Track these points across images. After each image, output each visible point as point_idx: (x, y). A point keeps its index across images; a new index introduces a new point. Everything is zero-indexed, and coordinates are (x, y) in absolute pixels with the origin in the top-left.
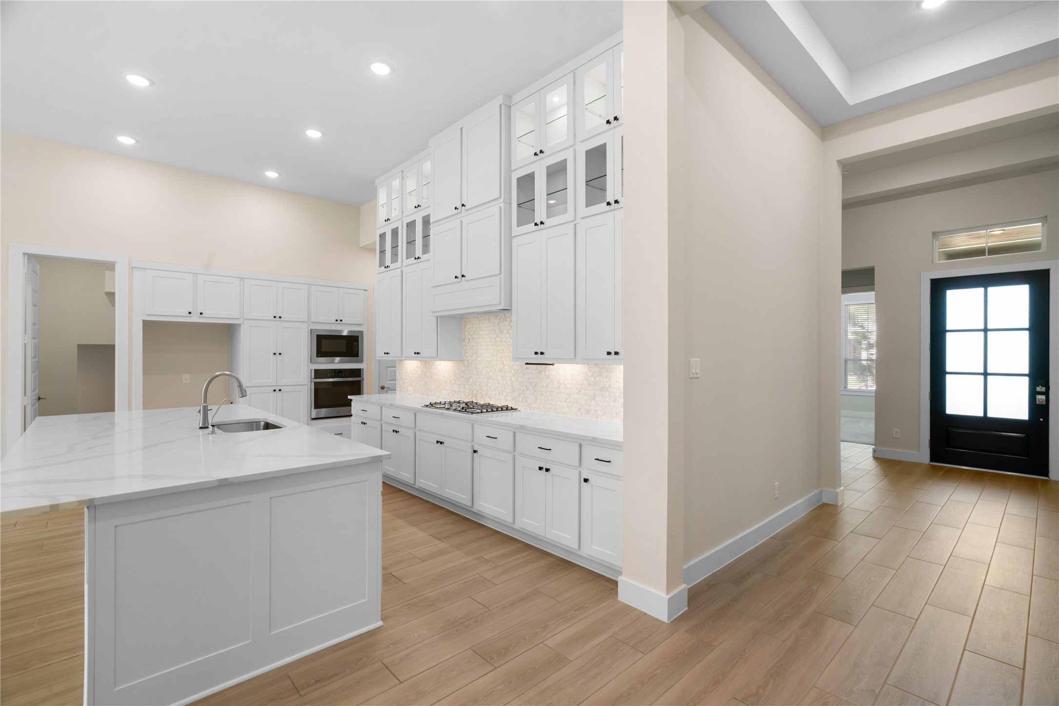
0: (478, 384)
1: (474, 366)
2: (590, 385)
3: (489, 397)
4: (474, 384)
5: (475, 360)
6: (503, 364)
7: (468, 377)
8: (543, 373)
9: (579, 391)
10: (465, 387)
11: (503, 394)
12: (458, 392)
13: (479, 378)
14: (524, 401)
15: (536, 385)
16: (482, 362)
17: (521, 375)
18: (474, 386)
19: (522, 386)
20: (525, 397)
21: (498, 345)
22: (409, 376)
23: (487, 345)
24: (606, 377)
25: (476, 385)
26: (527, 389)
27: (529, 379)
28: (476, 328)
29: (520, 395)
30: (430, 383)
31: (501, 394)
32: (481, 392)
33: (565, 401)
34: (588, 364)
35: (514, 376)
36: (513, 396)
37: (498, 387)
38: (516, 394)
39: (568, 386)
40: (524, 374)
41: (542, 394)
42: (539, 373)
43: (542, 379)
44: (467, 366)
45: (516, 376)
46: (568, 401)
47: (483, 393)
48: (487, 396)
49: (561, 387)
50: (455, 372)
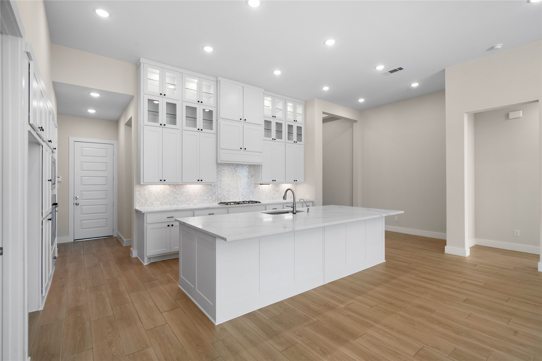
0: (222, 194)
1: (219, 186)
2: (273, 190)
3: (229, 199)
4: (219, 194)
5: (220, 183)
6: (237, 185)
7: (215, 192)
8: (257, 187)
9: (270, 193)
10: (213, 197)
11: (237, 197)
12: (207, 200)
13: (223, 191)
14: (248, 198)
15: (253, 192)
16: (224, 184)
17: (247, 189)
18: (219, 196)
19: (247, 193)
20: (249, 197)
21: (234, 177)
22: (154, 195)
23: (228, 177)
24: (278, 187)
25: (220, 195)
26: (250, 194)
27: (250, 190)
28: (220, 169)
29: (246, 196)
30: (180, 197)
31: (236, 197)
32: (224, 198)
33: (265, 196)
34: (273, 184)
35: (243, 189)
36: (243, 197)
37: (234, 194)
38: (244, 196)
39: (266, 191)
40: (248, 189)
41: (256, 195)
42: (255, 188)
43: (256, 190)
44: (214, 186)
45: (244, 189)
46: (266, 196)
47: (225, 198)
48: (228, 199)
49: (264, 192)
50: (204, 190)
